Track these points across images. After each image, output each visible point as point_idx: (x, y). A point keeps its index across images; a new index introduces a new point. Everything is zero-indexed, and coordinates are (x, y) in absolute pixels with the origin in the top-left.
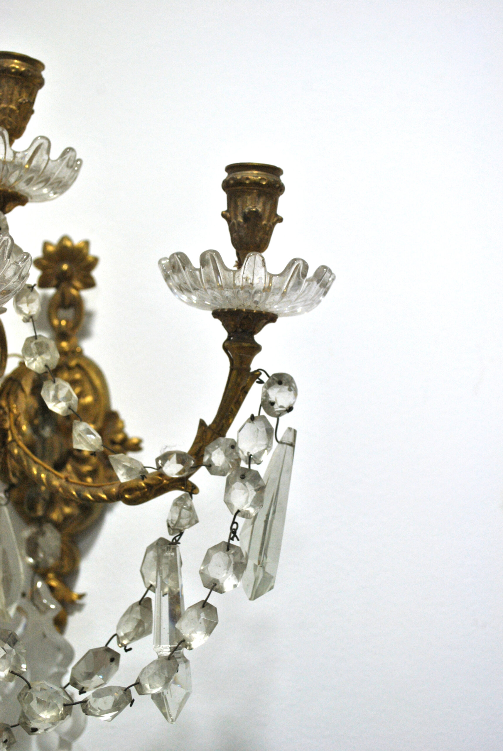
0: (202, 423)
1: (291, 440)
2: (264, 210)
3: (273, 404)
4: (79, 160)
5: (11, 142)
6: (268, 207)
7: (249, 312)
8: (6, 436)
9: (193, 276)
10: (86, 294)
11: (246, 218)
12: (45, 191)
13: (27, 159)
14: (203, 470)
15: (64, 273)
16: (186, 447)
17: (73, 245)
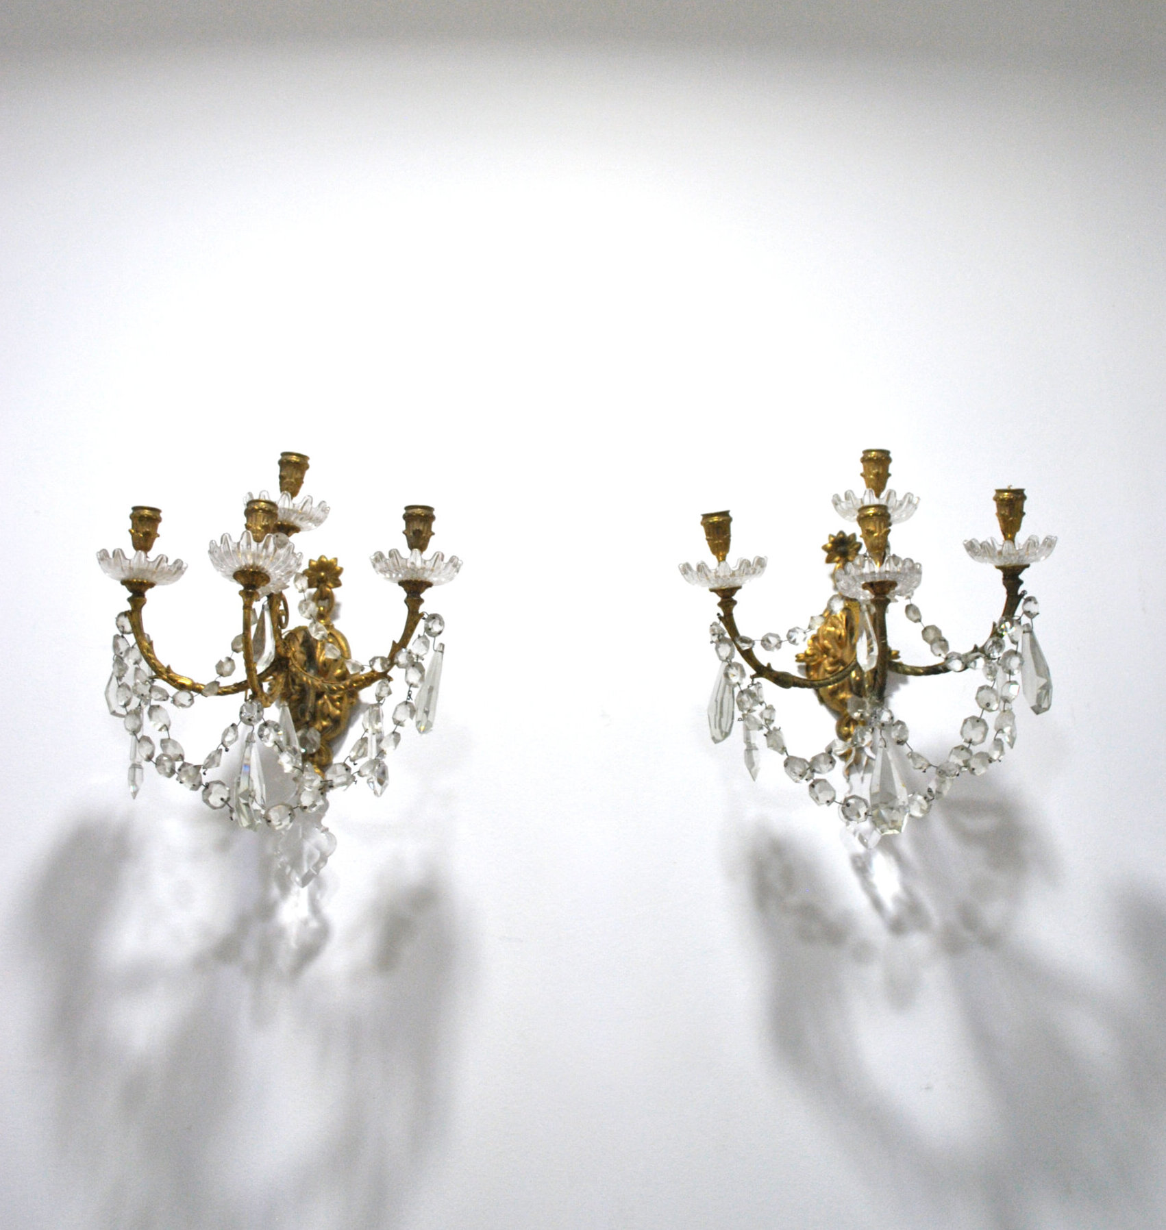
0: (394, 642)
1: (441, 649)
2: (424, 529)
3: (430, 629)
4: (329, 507)
5: (292, 498)
6: (426, 528)
7: (416, 581)
8: (288, 662)
9: (386, 563)
10: (335, 591)
11: (414, 533)
12: (310, 524)
13: (300, 508)
14: (395, 667)
15: (322, 578)
16: (386, 654)
17: (327, 560)
